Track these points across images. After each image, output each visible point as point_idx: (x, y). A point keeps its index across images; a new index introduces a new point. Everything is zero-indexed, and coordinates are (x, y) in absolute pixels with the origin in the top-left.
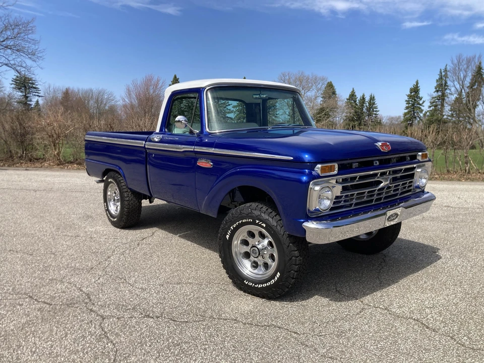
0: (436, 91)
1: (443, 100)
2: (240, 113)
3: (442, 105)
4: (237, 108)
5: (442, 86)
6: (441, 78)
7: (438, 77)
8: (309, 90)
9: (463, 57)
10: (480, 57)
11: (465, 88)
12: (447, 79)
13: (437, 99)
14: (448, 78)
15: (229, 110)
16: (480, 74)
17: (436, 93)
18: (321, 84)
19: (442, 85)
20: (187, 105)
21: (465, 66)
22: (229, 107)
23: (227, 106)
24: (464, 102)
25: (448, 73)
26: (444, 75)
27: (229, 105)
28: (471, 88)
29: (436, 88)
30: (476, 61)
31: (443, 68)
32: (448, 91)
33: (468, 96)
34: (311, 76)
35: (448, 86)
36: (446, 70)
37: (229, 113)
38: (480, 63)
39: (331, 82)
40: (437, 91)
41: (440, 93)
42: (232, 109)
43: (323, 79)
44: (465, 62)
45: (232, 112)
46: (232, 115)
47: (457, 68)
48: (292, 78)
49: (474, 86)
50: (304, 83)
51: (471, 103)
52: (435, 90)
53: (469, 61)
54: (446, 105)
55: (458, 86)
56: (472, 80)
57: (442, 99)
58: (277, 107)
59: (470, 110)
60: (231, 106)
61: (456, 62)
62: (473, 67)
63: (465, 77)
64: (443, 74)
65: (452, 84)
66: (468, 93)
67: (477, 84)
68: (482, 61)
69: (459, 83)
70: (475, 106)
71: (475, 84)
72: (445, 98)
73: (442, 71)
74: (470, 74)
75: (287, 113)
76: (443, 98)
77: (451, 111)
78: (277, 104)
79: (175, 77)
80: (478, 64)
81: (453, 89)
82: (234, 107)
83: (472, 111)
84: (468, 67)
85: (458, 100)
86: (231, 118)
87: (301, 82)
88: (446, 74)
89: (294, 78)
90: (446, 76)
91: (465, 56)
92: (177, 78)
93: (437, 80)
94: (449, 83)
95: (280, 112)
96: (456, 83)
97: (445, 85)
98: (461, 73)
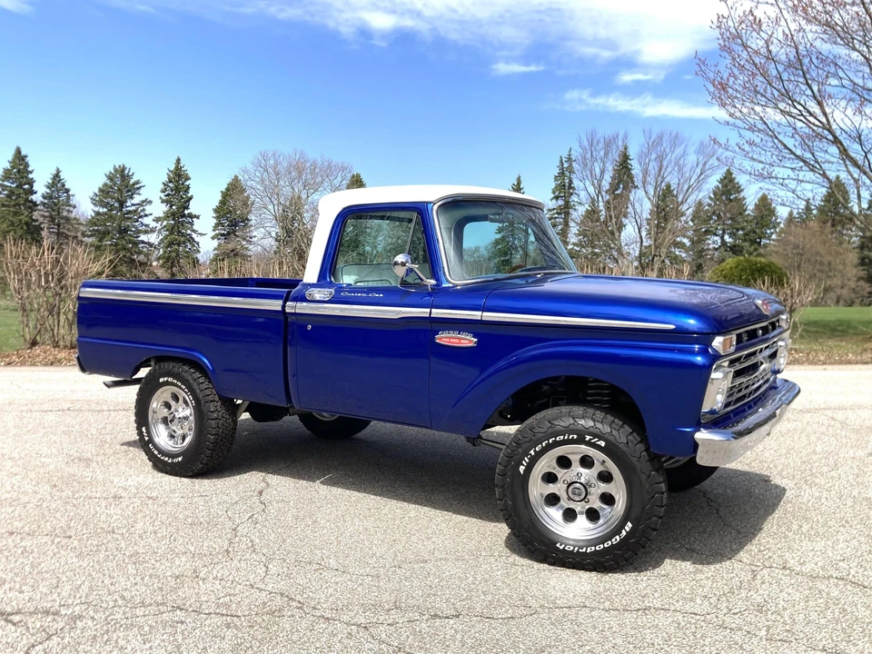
0: (554, 198)
1: (567, 214)
2: (172, 233)
3: (566, 224)
4: (165, 223)
5: (564, 189)
6: (562, 174)
7: (556, 171)
8: (316, 190)
9: (599, 135)
10: (626, 137)
11: (604, 193)
12: (573, 176)
13: (557, 213)
14: (574, 173)
15: (146, 225)
16: (627, 167)
17: (554, 201)
18: (339, 179)
19: (564, 186)
20: (47, 214)
21: (602, 153)
22: (146, 221)
23: (141, 217)
24: (602, 218)
25: (574, 164)
26: (567, 168)
27: (146, 215)
28: (613, 193)
29: (554, 192)
30: (620, 143)
31: (565, 155)
32: (574, 198)
33: (608, 209)
34: (319, 160)
35: (573, 188)
36: (569, 159)
37: (146, 232)
38: (626, 149)
39: (358, 175)
40: (557, 198)
41: (561, 202)
42: (153, 224)
43: (343, 169)
44: (601, 145)
45: (153, 231)
46: (153, 238)
47: (589, 156)
48: (281, 163)
49: (617, 190)
50: (307, 176)
51: (614, 220)
52: (553, 195)
53: (608, 145)
54: (572, 224)
55: (591, 190)
56: (613, 178)
57: (565, 212)
58: (252, 222)
59: (612, 233)
60: (151, 218)
61: (586, 143)
62: (615, 155)
63: (602, 172)
64: (566, 165)
65: (581, 185)
66: (608, 202)
67: (621, 186)
68: (628, 145)
69: (593, 185)
70: (621, 227)
71: (618, 184)
72: (571, 211)
73: (564, 159)
74: (610, 168)
75: (273, 234)
76: (566, 210)
77: (579, 235)
78: (251, 217)
79: (18, 151)
80: (622, 149)
81: (583, 194)
82: (157, 220)
83: (617, 234)
84: (606, 154)
85: (592, 214)
86: (151, 245)
87: (300, 174)
88: (571, 165)
89: (285, 164)
90: (571, 170)
91: (600, 135)
92: (23, 153)
93: (556, 177)
94: (576, 183)
95: (257, 234)
96: (588, 183)
97: (570, 187)
98: (596, 164)
